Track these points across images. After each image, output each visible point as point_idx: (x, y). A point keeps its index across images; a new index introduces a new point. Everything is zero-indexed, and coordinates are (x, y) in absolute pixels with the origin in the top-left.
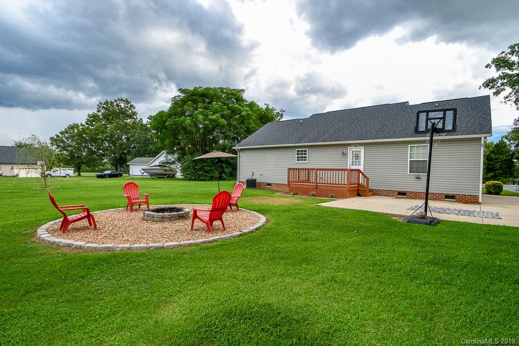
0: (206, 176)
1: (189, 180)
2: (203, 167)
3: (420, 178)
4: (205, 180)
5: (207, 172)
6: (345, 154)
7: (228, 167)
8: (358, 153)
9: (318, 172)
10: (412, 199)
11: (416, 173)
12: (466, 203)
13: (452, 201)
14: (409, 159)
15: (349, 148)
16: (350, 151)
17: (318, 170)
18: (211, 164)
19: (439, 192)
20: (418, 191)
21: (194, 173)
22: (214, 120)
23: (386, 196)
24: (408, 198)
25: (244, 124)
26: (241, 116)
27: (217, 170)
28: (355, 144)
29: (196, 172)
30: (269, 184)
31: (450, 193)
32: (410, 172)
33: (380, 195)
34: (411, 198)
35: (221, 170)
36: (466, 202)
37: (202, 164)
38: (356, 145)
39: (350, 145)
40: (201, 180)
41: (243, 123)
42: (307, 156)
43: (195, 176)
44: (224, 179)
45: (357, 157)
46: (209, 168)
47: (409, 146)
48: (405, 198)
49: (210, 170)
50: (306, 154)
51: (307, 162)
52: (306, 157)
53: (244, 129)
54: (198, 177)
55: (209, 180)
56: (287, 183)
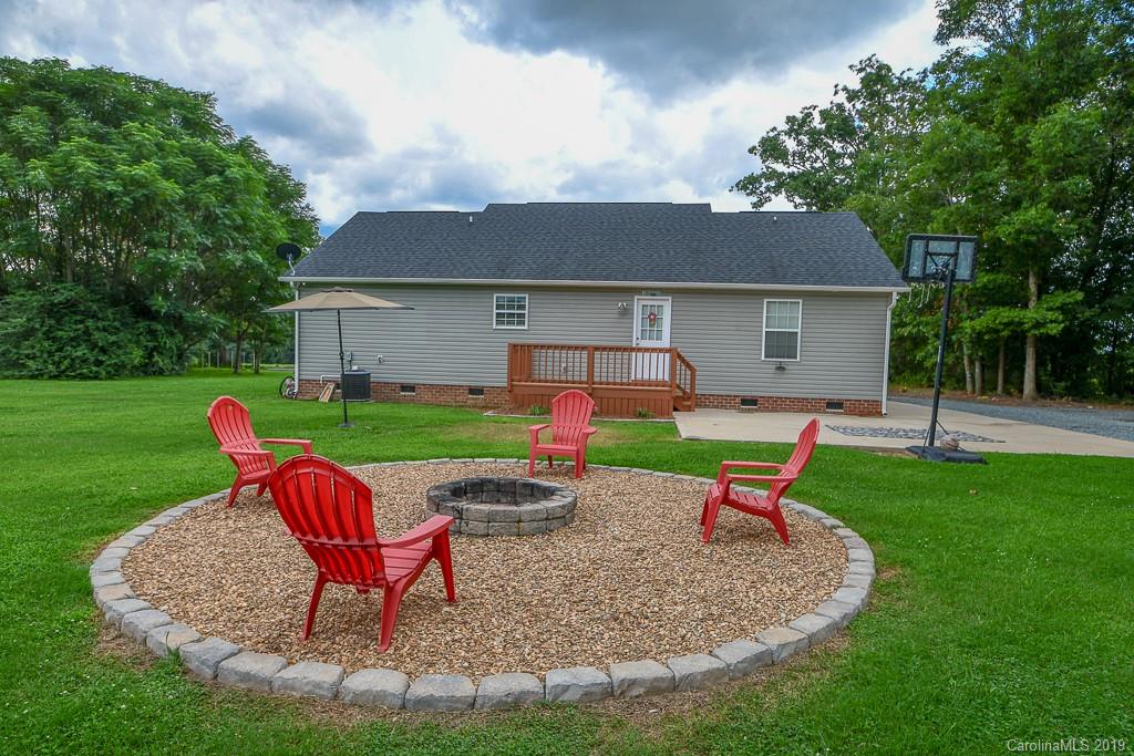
0: (99, 363)
1: (33, 377)
2: (87, 332)
3: (784, 369)
4: (96, 377)
5: (103, 351)
6: (626, 313)
7: (172, 334)
8: (656, 311)
9: (597, 355)
10: (770, 411)
11: (777, 357)
12: (861, 416)
13: (838, 413)
14: (764, 330)
15: (636, 297)
16: (639, 304)
17: (597, 349)
18: (117, 324)
19: (817, 396)
20: (780, 395)
21: (51, 354)
22: (136, 182)
23: (717, 407)
24: (762, 411)
25: (235, 205)
26: (227, 181)
27: (138, 343)
28: (651, 289)
29: (60, 350)
30: (404, 388)
31: (835, 397)
32: (766, 357)
33: (706, 406)
34: (766, 410)
35: (151, 344)
36: (862, 414)
37: (82, 322)
38: (653, 291)
39: (638, 291)
40: (83, 377)
41: (230, 200)
42: (526, 312)
43: (55, 364)
44: (160, 373)
45: (653, 319)
46: (113, 338)
47: (765, 301)
48: (756, 410)
49: (113, 343)
50: (523, 307)
51: (525, 328)
52: (520, 315)
53: (234, 220)
54: (71, 366)
55: (110, 377)
56: (506, 385)
